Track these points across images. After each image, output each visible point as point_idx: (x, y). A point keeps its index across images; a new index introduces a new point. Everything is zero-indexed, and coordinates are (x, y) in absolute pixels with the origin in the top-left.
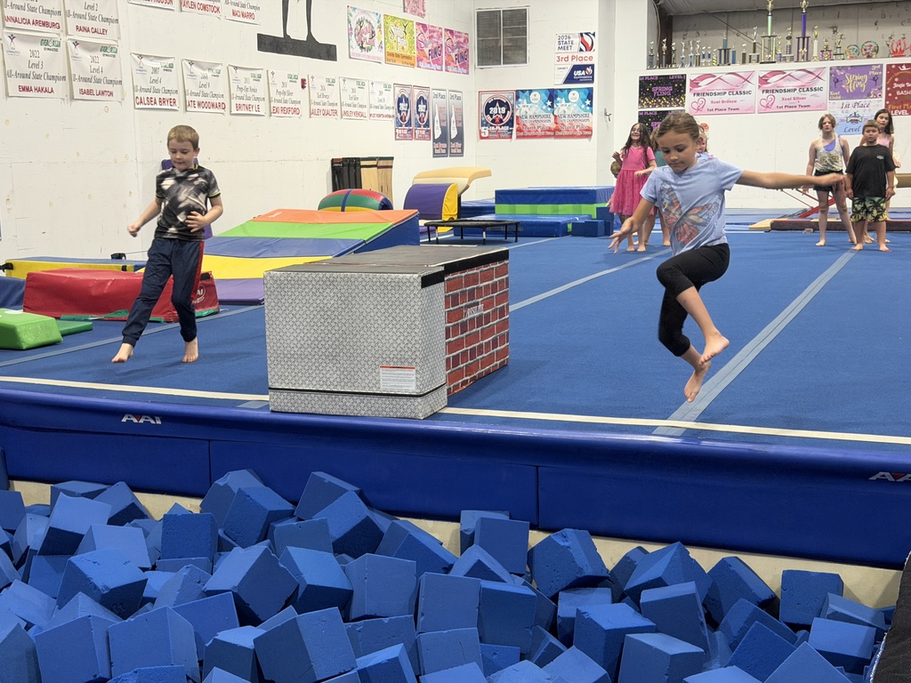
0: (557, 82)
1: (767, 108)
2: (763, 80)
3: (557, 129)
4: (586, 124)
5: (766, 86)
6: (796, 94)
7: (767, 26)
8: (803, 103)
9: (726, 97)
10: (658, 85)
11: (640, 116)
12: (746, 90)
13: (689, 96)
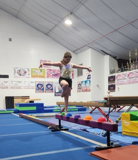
0: (86, 79)
1: (129, 83)
2: (129, 75)
5: (129, 77)
6: (135, 79)
8: (136, 81)
9: (122, 80)
10: (111, 78)
11: (109, 86)
12: (126, 78)
13: (116, 81)
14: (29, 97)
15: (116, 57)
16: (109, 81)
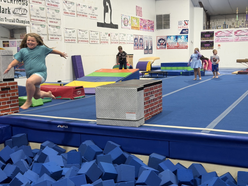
0: (178, 34)
1: (237, 40)
3: (178, 46)
4: (186, 45)
5: (236, 34)
6: (245, 36)
7: (236, 18)
8: (247, 39)
9: (225, 37)
10: (206, 34)
11: (201, 43)
12: (231, 35)
13: (215, 37)
14: (133, 55)
15: (207, 11)
16: (201, 37)
